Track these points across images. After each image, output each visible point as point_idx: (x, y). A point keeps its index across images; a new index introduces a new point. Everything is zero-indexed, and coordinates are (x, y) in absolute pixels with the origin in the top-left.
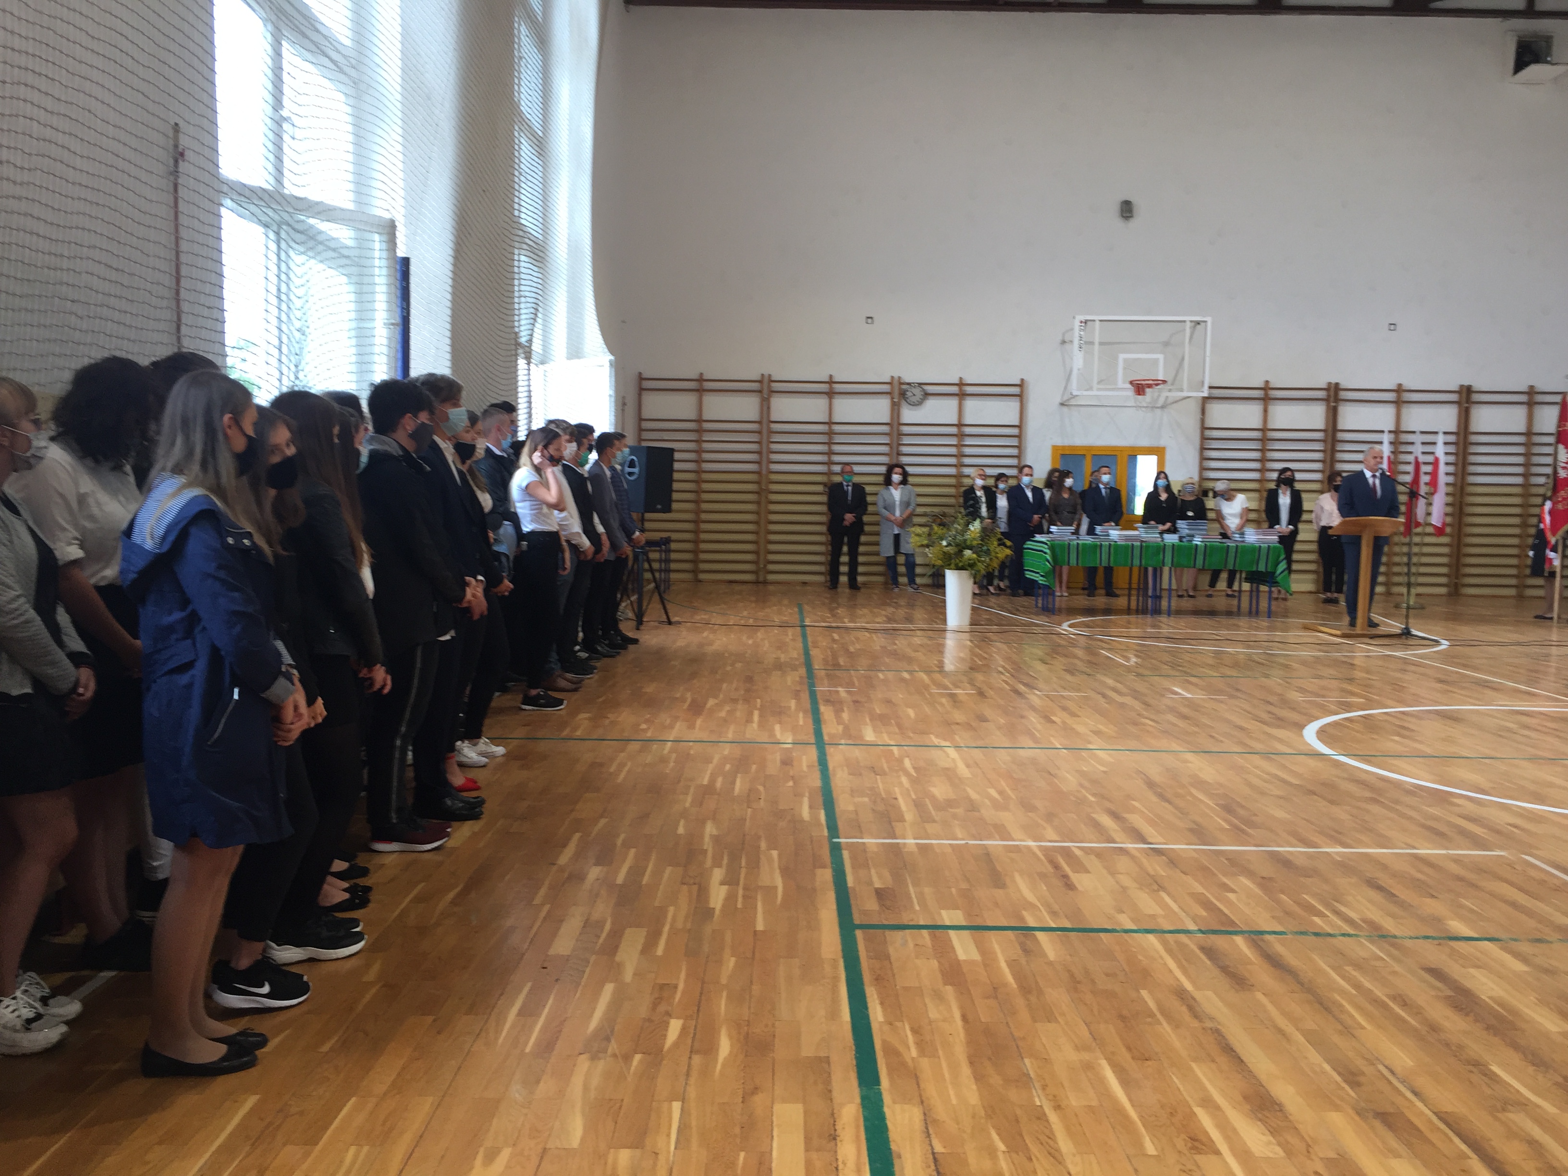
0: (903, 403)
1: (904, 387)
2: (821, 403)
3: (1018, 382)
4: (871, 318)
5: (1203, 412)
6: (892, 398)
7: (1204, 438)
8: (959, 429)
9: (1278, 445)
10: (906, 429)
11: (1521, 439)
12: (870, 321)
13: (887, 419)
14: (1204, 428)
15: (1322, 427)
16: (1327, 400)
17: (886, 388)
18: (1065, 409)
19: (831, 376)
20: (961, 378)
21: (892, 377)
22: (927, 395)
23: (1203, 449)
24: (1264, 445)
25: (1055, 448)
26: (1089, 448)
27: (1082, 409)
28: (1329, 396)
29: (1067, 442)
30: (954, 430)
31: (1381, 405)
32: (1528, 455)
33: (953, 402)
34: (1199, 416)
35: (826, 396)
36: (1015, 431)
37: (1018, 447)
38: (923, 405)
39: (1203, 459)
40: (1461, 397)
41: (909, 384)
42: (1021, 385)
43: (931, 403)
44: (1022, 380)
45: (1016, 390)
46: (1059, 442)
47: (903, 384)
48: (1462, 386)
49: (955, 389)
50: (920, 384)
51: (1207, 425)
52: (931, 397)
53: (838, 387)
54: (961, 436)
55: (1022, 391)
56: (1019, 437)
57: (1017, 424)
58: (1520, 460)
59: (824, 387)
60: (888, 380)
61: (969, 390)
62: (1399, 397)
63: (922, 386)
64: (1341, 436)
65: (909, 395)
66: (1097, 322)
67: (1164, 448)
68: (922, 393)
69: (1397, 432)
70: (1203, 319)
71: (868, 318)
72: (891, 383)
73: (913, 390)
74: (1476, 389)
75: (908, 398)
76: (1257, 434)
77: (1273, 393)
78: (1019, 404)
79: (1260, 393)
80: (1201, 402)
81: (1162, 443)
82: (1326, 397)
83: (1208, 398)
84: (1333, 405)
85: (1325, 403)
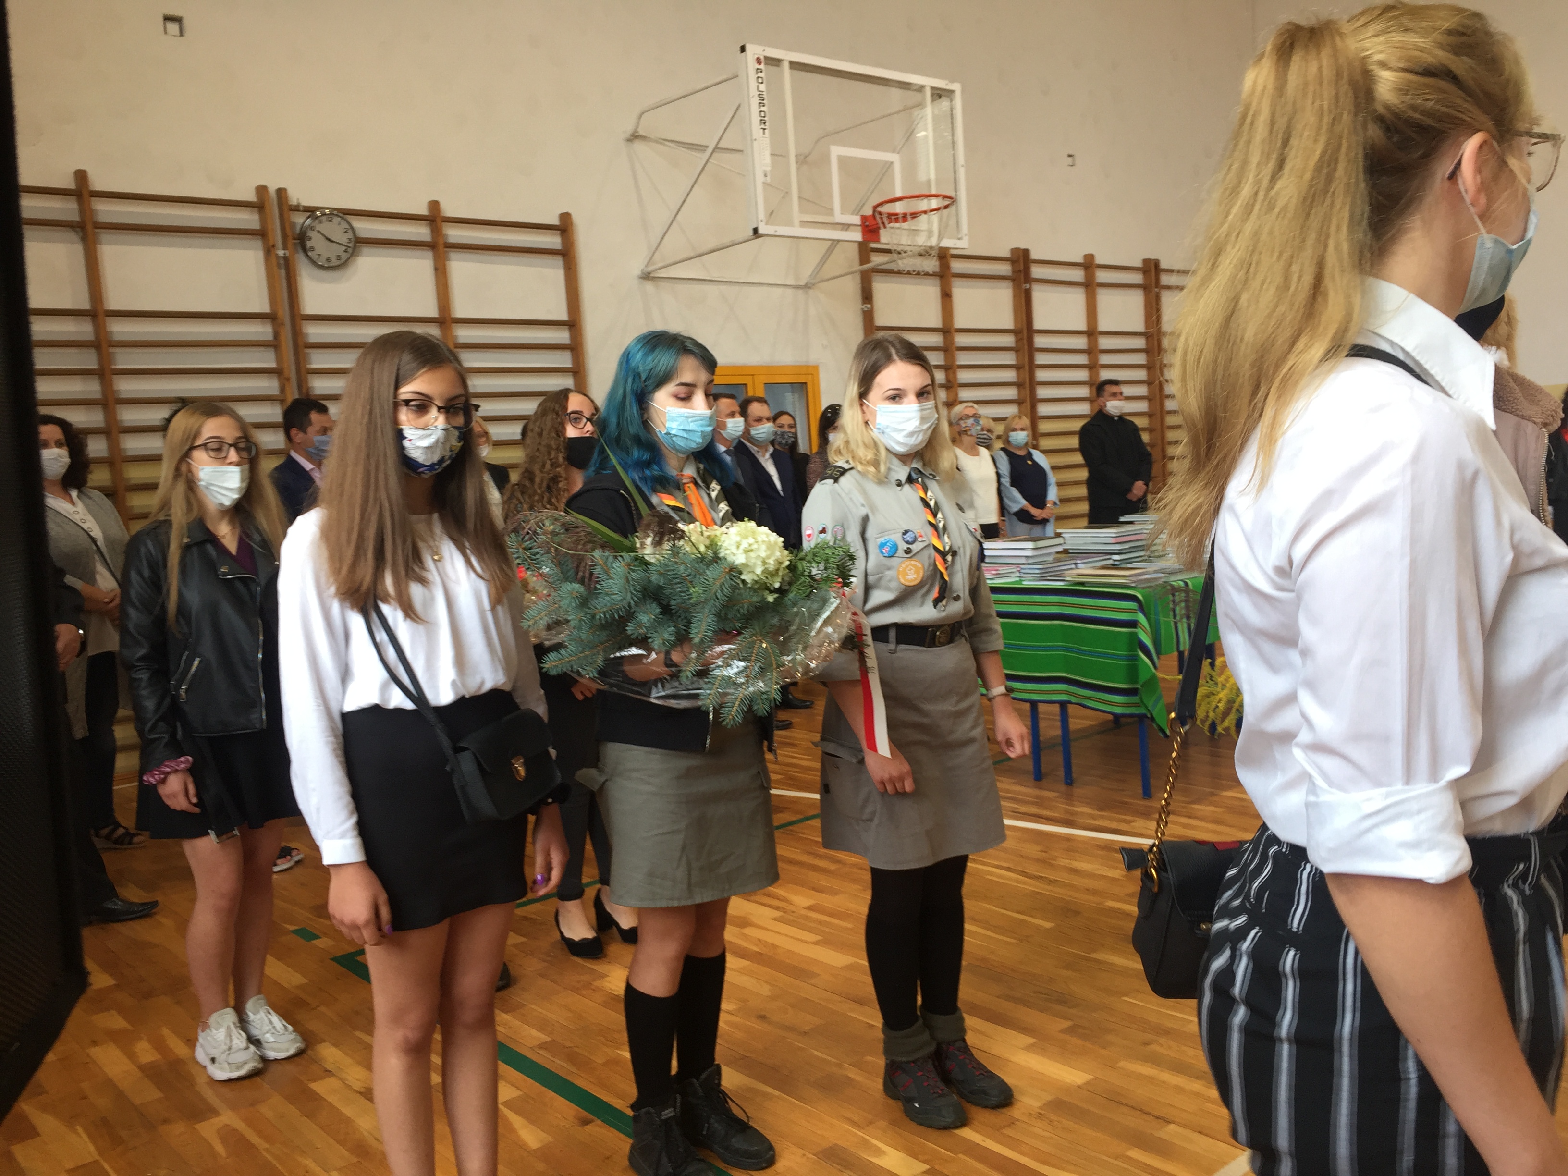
0: (301, 261)
1: (299, 219)
2: (63, 251)
3: (558, 222)
4: (177, 20)
5: (867, 297)
6: (269, 251)
8: (443, 330)
9: (964, 358)
10: (315, 332)
12: (173, 27)
13: (262, 305)
14: (869, 326)
15: (1010, 325)
16: (1010, 277)
17: (249, 219)
18: (649, 286)
19: (81, 177)
20: (433, 204)
21: (262, 190)
22: (359, 243)
24: (948, 357)
27: (681, 287)
28: (1013, 271)
31: (1070, 288)
33: (423, 264)
34: (859, 305)
35: (72, 235)
36: (562, 336)
37: (573, 371)
38: (351, 269)
40: (1145, 278)
41: (310, 211)
42: (564, 227)
43: (370, 264)
44: (565, 216)
45: (553, 241)
47: (296, 209)
48: (1150, 261)
49: (421, 232)
50: (345, 213)
51: (876, 321)
52: (366, 250)
53: (106, 211)
55: (567, 243)
56: (573, 347)
57: (564, 316)
59: (70, 208)
60: (251, 197)
61: (454, 234)
62: (1088, 275)
63: (348, 217)
64: (1040, 341)
65: (315, 242)
66: (786, 65)
67: (816, 368)
68: (350, 235)
69: (1092, 333)
70: (950, 87)
71: (168, 18)
72: (259, 205)
73: (326, 227)
74: (1164, 265)
75: (312, 249)
76: (940, 339)
77: (953, 265)
78: (562, 273)
79: (933, 264)
80: (858, 279)
81: (813, 358)
82: (1011, 274)
83: (873, 270)
84: (1023, 287)
85: (1011, 283)
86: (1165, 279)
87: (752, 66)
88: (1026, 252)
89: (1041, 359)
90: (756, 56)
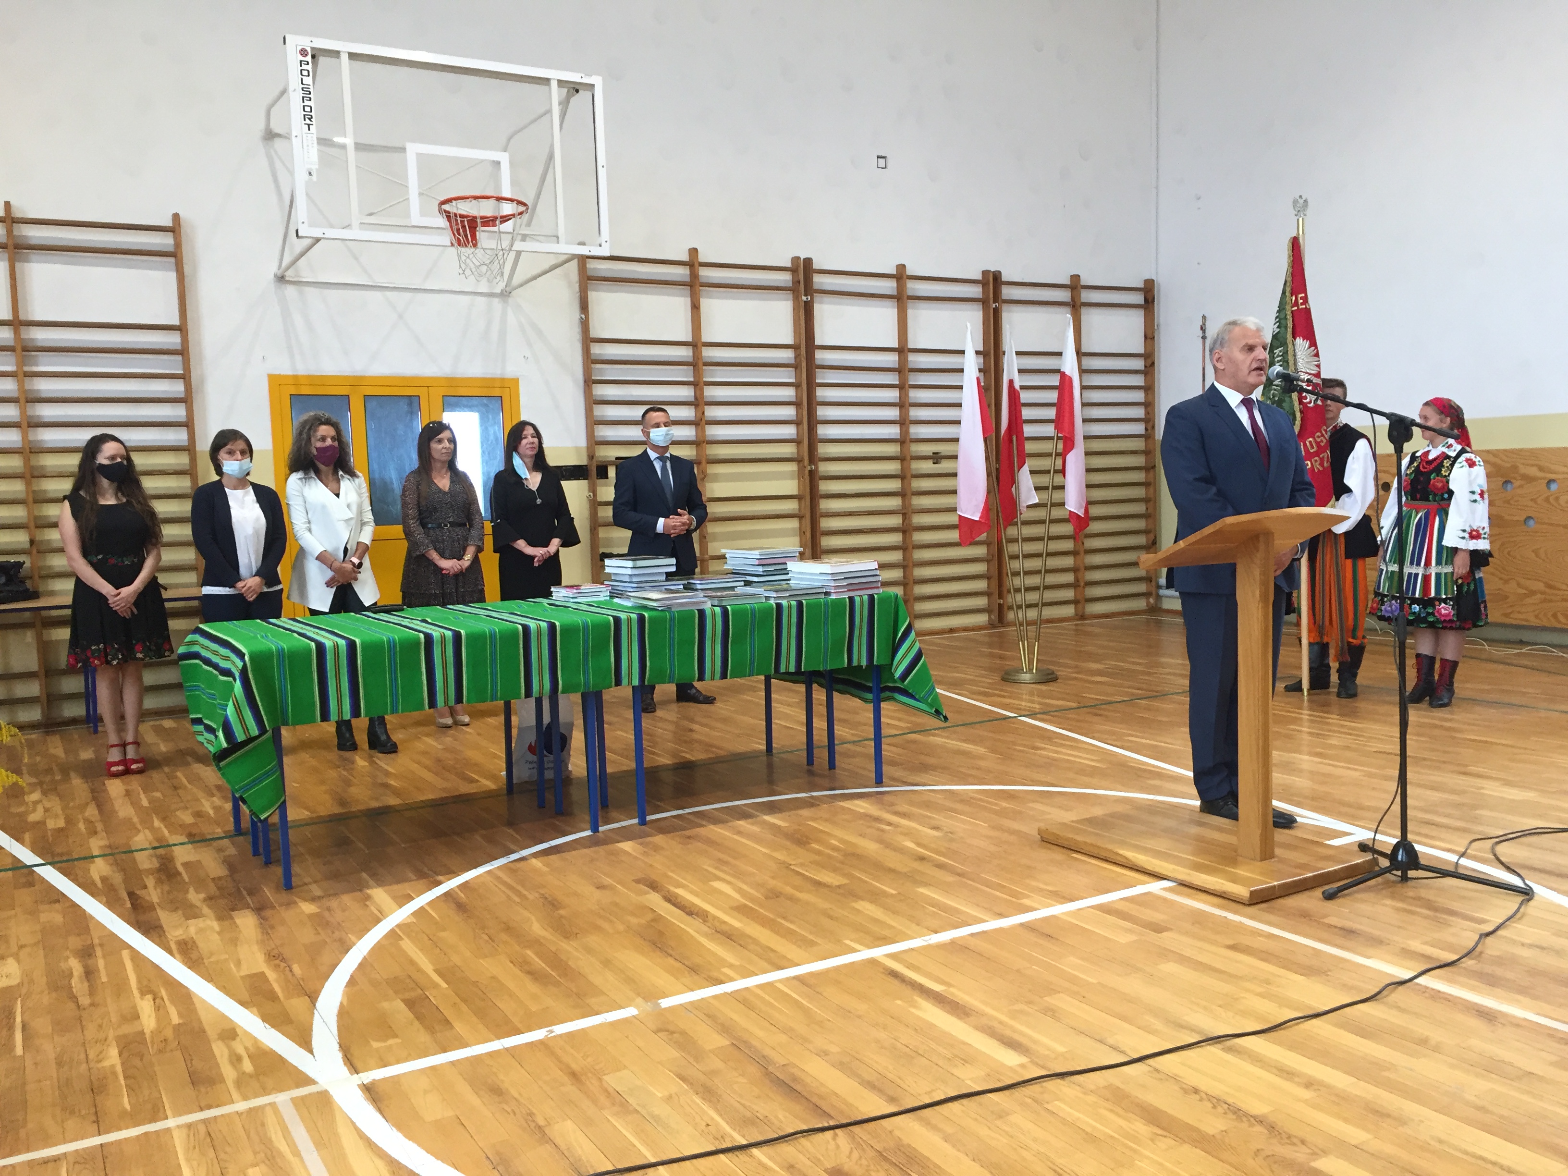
3: (168, 222)
5: (584, 306)
7: (589, 361)
8: (17, 333)
9: (721, 375)
14: (588, 340)
15: (789, 340)
16: (793, 290)
18: (290, 291)
20: (7, 204)
23: (589, 382)
24: (697, 372)
25: (276, 382)
26: (356, 381)
27: (333, 294)
28: (796, 282)
29: (303, 368)
31: (875, 301)
34: (576, 315)
36: (173, 340)
37: (184, 378)
39: (592, 402)
40: (985, 291)
42: (175, 228)
44: (176, 217)
45: (165, 241)
46: (284, 368)
48: (985, 273)
51: (595, 333)
55: (178, 244)
56: (183, 352)
57: (176, 321)
61: (34, 233)
62: (901, 288)
64: (821, 356)
66: (344, 57)
67: (516, 381)
69: (902, 350)
70: (586, 80)
74: (1005, 277)
76: (684, 353)
77: (706, 274)
78: (172, 276)
79: (682, 273)
80: (576, 287)
81: (510, 371)
82: (790, 284)
83: (591, 278)
84: (804, 298)
85: (790, 295)
86: (1007, 292)
87: (294, 58)
88: (808, 262)
89: (822, 377)
90: (299, 48)
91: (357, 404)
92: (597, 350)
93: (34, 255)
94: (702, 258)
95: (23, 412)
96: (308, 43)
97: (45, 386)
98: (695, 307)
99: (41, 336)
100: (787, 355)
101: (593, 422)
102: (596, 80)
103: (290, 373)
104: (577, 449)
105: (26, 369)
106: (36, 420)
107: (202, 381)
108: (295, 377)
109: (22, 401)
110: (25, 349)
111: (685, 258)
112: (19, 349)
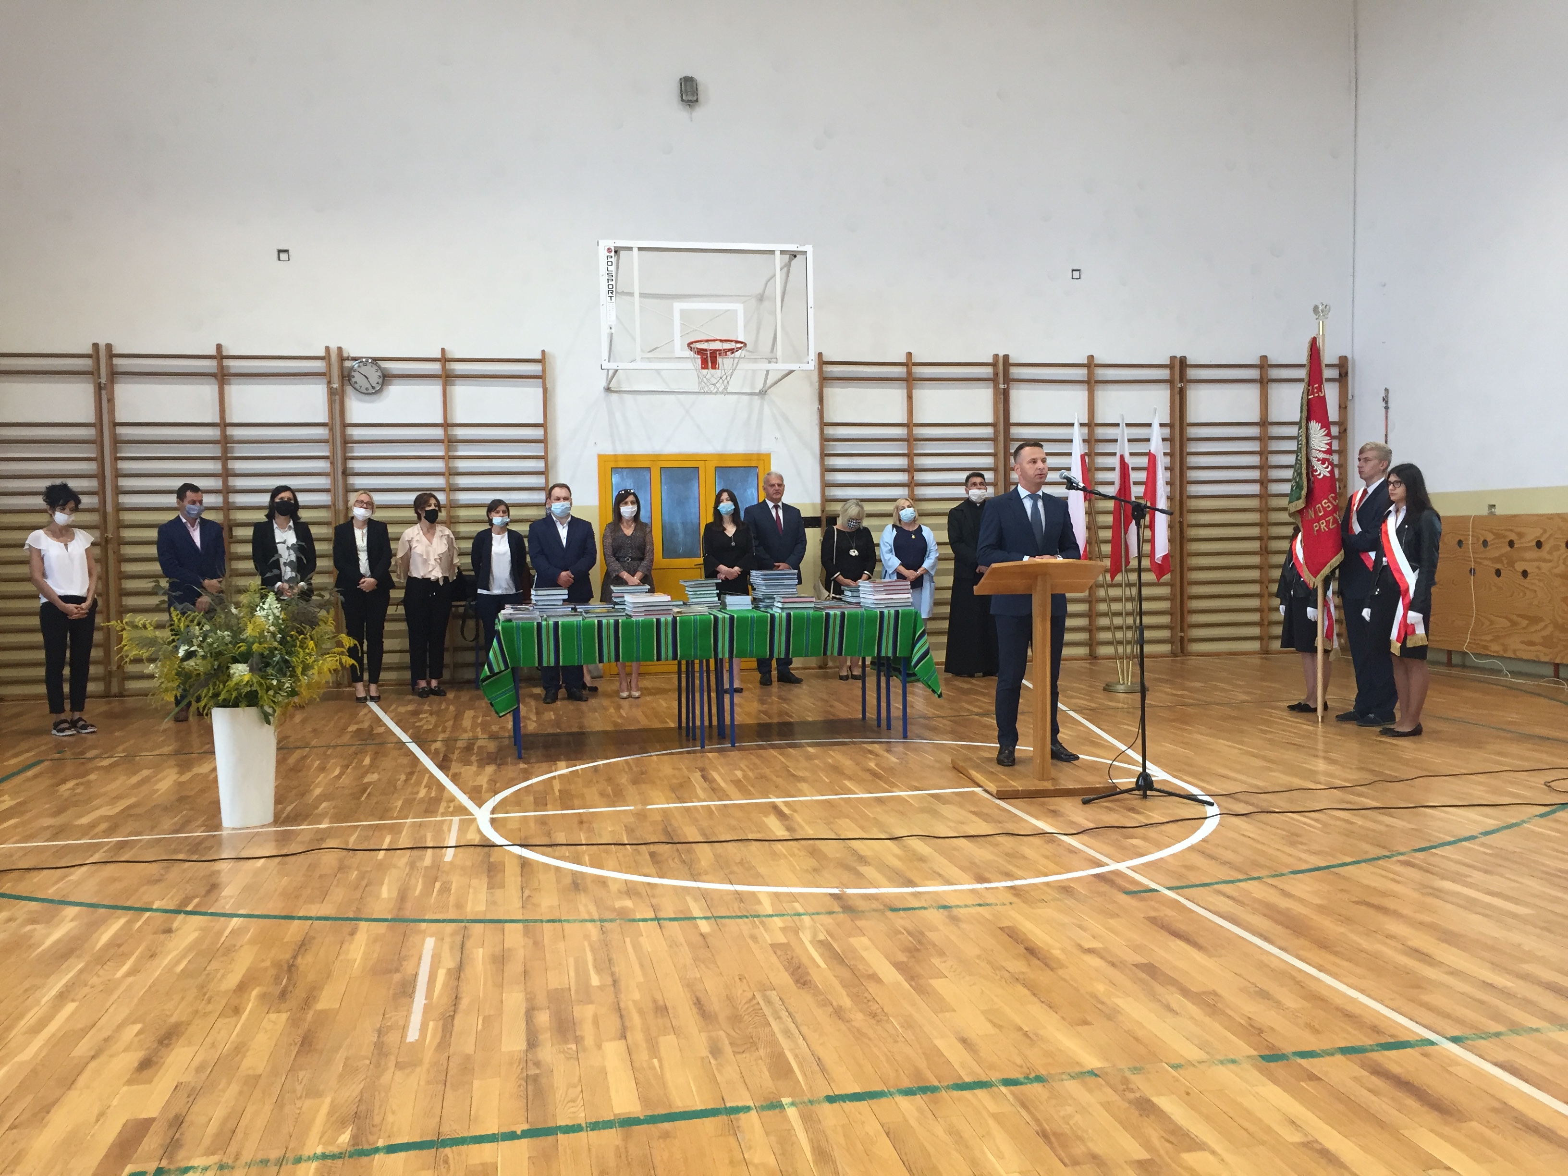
0: (349, 389)
1: (348, 364)
2: (208, 391)
3: (538, 356)
4: (286, 251)
5: (821, 399)
6: (329, 382)
7: (824, 439)
8: (446, 431)
9: (930, 448)
10: (356, 433)
11: (1254, 431)
12: (283, 256)
13: (323, 418)
14: (823, 424)
15: (990, 420)
16: (994, 380)
17: (319, 365)
18: (614, 396)
19: (219, 347)
20: (443, 350)
21: (327, 349)
22: (387, 378)
23: (824, 455)
24: (911, 446)
25: (602, 459)
26: (655, 458)
27: (641, 398)
28: (996, 374)
29: (621, 449)
30: (438, 433)
31: (1069, 386)
32: (1263, 453)
33: (435, 390)
34: (816, 405)
35: (213, 380)
36: (538, 433)
37: (544, 458)
38: (383, 393)
39: (826, 470)
40: (1172, 374)
41: (355, 359)
42: (542, 360)
43: (395, 390)
44: (543, 351)
45: (536, 368)
46: (608, 449)
47: (347, 359)
48: (1173, 358)
49: (436, 367)
50: (375, 360)
51: (827, 420)
52: (396, 381)
53: (233, 366)
54: (451, 442)
55: (544, 370)
56: (543, 441)
57: (541, 421)
58: (1255, 460)
59: (210, 365)
60: (322, 353)
61: (459, 368)
62: (1090, 374)
63: (380, 362)
65: (357, 377)
66: (635, 250)
67: (768, 456)
68: (379, 373)
69: (1091, 424)
70: (800, 249)
71: (280, 251)
72: (326, 358)
73: (364, 370)
74: (1190, 361)
75: (356, 383)
76: (901, 432)
77: (919, 371)
78: (540, 391)
79: (900, 371)
80: (817, 385)
81: (764, 448)
82: (991, 376)
83: (825, 379)
84: (1002, 386)
85: (991, 384)
86: (1192, 373)
87: (602, 255)
88: (1006, 357)
90: (606, 248)
91: (656, 474)
92: (831, 431)
93: (458, 381)
94: (915, 360)
95: (447, 481)
96: (612, 244)
97: (462, 465)
98: (910, 397)
99: (460, 433)
100: (988, 431)
101: (826, 485)
102: (809, 248)
103: (612, 453)
104: (813, 505)
105: (451, 454)
106: (455, 487)
107: (555, 460)
108: (615, 455)
109: (447, 474)
110: (450, 441)
111: (903, 360)
112: (446, 441)
